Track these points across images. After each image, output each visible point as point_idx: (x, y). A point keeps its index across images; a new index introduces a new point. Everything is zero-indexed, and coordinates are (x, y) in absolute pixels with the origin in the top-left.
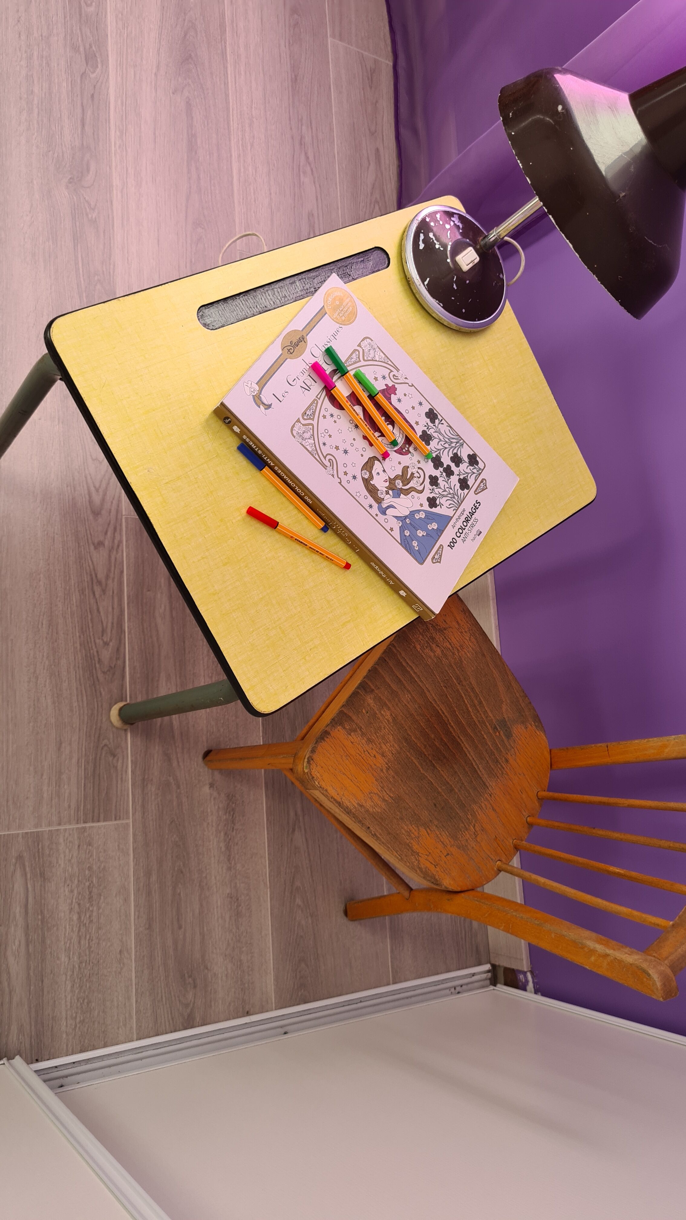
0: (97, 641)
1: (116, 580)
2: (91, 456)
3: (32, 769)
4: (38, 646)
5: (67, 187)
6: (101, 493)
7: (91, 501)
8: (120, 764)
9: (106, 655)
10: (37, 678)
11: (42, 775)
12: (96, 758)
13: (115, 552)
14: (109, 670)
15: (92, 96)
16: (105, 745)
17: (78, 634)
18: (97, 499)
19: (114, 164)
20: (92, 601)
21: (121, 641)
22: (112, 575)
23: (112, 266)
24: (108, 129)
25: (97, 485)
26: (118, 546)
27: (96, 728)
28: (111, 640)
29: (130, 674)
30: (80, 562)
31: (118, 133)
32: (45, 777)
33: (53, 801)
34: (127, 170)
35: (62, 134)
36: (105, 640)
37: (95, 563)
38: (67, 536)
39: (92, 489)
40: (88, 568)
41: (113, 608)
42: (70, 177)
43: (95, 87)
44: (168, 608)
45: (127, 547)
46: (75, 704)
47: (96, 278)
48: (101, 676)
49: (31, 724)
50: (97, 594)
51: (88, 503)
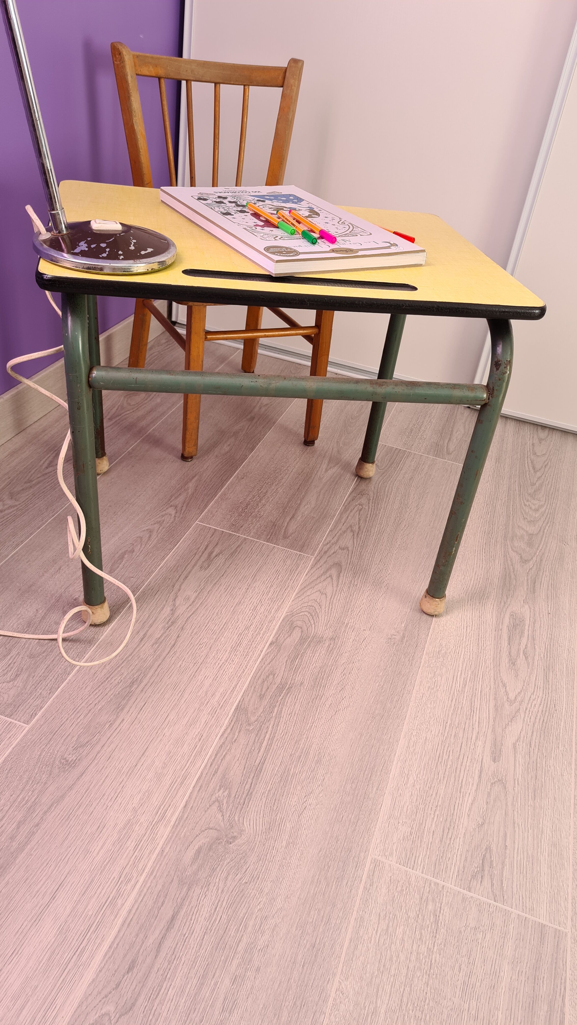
2: (326, 597)
3: (432, 477)
4: (411, 519)
5: (241, 832)
6: (328, 575)
7: (340, 572)
9: (362, 501)
10: (416, 507)
11: (425, 473)
12: (388, 468)
13: (332, 541)
14: (363, 494)
15: (130, 969)
16: (379, 470)
17: (380, 515)
18: (334, 572)
19: (155, 856)
20: (362, 525)
21: (348, 503)
22: (340, 532)
23: (226, 735)
24: (133, 911)
25: (329, 579)
26: (328, 544)
27: (383, 477)
28: (356, 505)
29: (348, 488)
30: (363, 545)
31: (120, 902)
34: (137, 846)
35: (214, 907)
36: (360, 506)
37: (351, 541)
38: (368, 559)
39: (335, 578)
40: (359, 540)
42: (231, 845)
43: (118, 986)
44: (301, 506)
45: (319, 542)
46: (393, 490)
47: (251, 728)
50: (357, 526)
51: (343, 571)
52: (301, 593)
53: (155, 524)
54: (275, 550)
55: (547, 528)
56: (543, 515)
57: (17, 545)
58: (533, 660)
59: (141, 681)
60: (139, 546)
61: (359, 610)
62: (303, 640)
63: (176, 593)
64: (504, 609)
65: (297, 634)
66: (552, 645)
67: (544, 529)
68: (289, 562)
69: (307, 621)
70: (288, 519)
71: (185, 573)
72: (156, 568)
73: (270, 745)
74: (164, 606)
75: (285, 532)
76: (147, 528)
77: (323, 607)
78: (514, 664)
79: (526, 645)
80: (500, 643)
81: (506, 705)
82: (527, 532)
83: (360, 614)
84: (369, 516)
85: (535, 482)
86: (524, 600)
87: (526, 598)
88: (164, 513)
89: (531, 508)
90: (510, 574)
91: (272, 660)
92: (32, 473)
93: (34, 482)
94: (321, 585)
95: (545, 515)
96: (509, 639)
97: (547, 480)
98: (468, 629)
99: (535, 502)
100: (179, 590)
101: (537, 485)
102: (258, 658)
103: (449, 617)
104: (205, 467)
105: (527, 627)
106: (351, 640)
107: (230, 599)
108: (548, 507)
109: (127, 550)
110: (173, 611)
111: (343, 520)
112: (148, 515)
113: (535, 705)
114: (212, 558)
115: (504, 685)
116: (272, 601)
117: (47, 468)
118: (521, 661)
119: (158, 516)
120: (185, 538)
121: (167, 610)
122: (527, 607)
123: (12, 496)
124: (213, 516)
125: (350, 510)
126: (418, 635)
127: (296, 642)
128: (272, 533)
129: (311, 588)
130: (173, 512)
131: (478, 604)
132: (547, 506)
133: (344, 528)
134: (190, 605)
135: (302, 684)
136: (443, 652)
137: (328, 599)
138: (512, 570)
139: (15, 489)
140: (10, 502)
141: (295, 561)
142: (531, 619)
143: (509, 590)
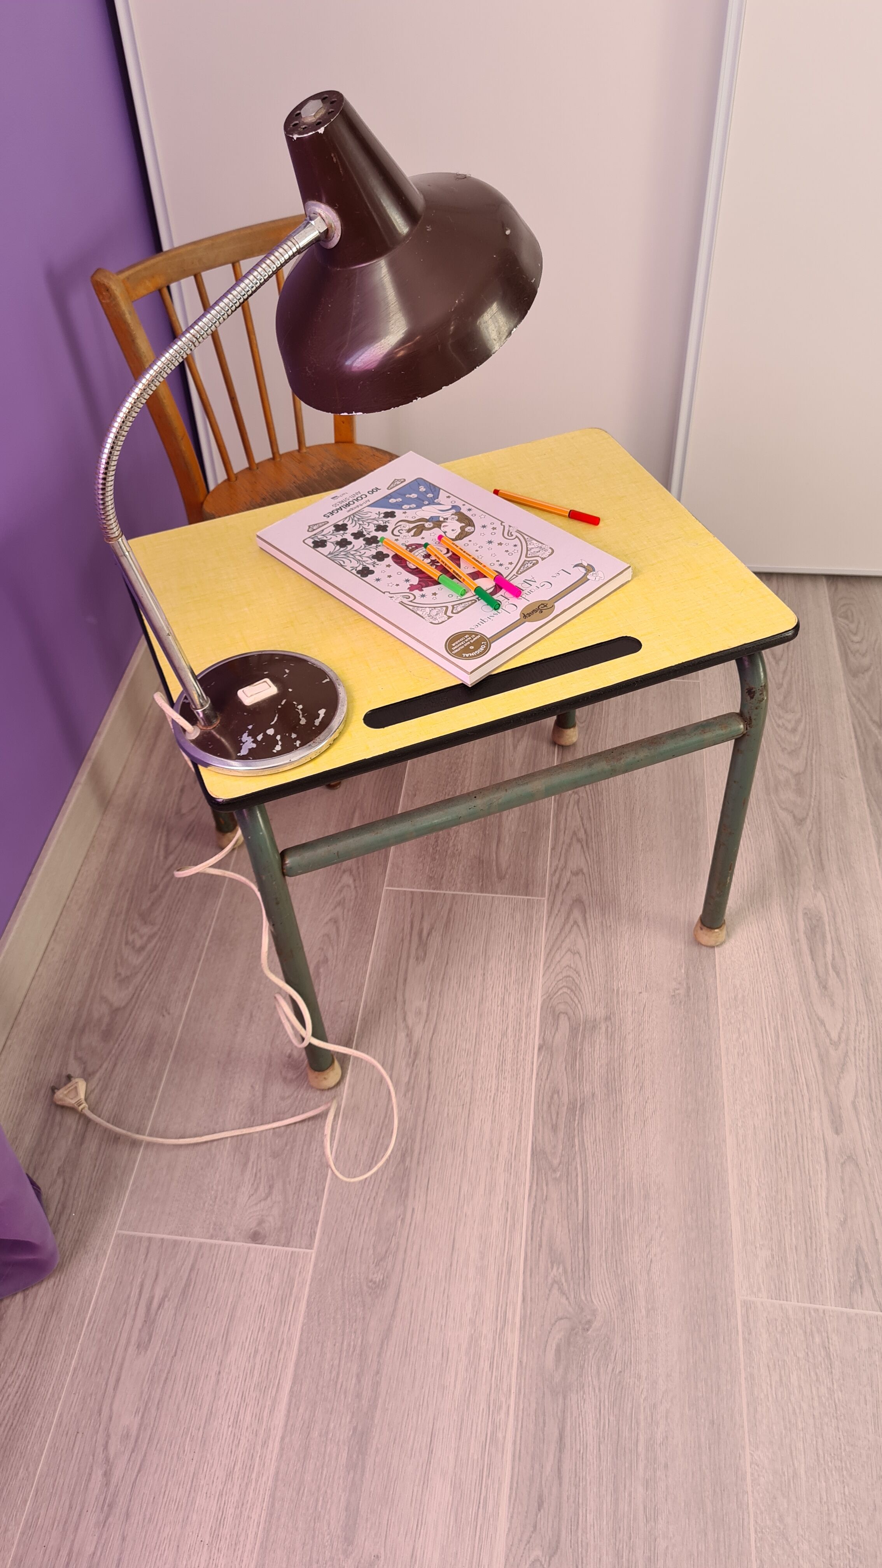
0: (584, 795)
1: (561, 842)
2: (581, 957)
5: (594, 1312)
6: (571, 921)
7: (584, 913)
12: (591, 716)
13: (560, 866)
15: (540, 1506)
17: (605, 801)
18: (577, 914)
19: (514, 1372)
20: (588, 826)
22: (565, 847)
23: (533, 1194)
24: (518, 1442)
25: (575, 927)
26: (555, 871)
27: (589, 735)
30: (600, 857)
31: (500, 1435)
34: (492, 1364)
35: (598, 1410)
37: (583, 857)
38: (612, 881)
39: (581, 924)
40: (591, 853)
41: (566, 819)
42: (589, 1332)
43: (535, 1527)
45: (545, 871)
47: (558, 1174)
50: (582, 831)
51: (588, 910)
52: (549, 960)
53: (336, 907)
54: (496, 902)
55: (814, 756)
56: (804, 736)
57: (186, 996)
58: (846, 974)
59: (412, 1151)
60: (330, 949)
61: (624, 964)
62: (574, 1031)
63: (403, 1008)
64: (795, 908)
65: (564, 1024)
66: (862, 944)
67: (811, 760)
68: (518, 916)
69: (571, 1002)
70: (494, 846)
71: (402, 973)
72: (364, 977)
73: (586, 1191)
74: (396, 1031)
75: (497, 869)
76: (328, 917)
77: (582, 974)
78: (825, 988)
79: (833, 954)
80: (803, 962)
81: (832, 1051)
82: (791, 771)
83: (627, 970)
84: (591, 808)
85: (781, 681)
86: (814, 886)
87: (815, 880)
88: (340, 885)
89: (786, 729)
90: (787, 849)
91: (549, 1072)
92: (151, 872)
93: (161, 887)
94: (568, 940)
95: (807, 735)
96: (811, 951)
97: (795, 671)
98: (760, 951)
99: (789, 716)
100: (404, 1002)
101: (785, 685)
102: (532, 1074)
103: (732, 941)
104: (361, 791)
105: (827, 927)
106: (630, 1013)
107: (469, 997)
108: (808, 720)
109: (319, 961)
110: (409, 1036)
111: (562, 826)
112: (323, 896)
113: (863, 1040)
114: (425, 939)
115: (822, 1023)
116: (518, 984)
117: (166, 858)
118: (833, 981)
119: (335, 893)
120: (381, 919)
121: (402, 1036)
122: (819, 894)
123: (144, 918)
124: (402, 872)
125: (565, 807)
126: (705, 980)
127: (567, 1037)
128: (483, 877)
129: (558, 949)
130: (351, 881)
131: (761, 910)
132: (806, 718)
133: (567, 841)
134: (426, 1022)
135: (593, 1095)
136: (740, 996)
137: (584, 959)
138: (788, 841)
139: (144, 907)
140: (146, 930)
141: (526, 912)
142: (830, 912)
143: (793, 875)
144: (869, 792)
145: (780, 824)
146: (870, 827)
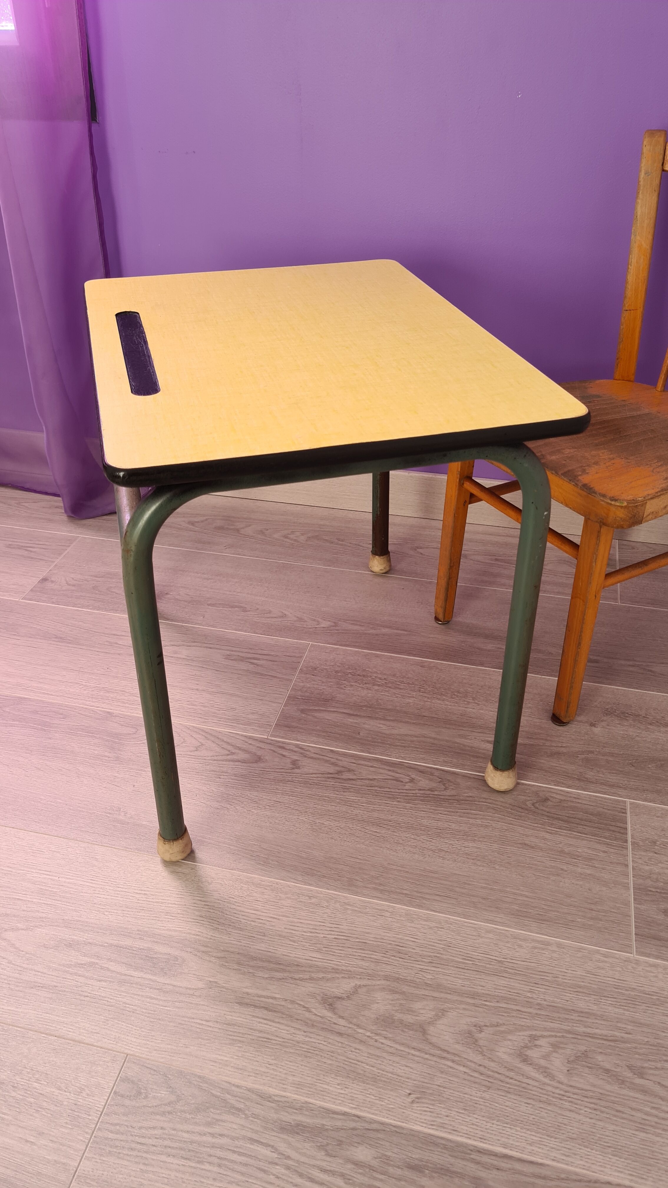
0: (407, 787)
1: (340, 758)
3: (553, 878)
4: (401, 842)
6: (236, 752)
7: (244, 761)
8: (558, 797)
9: (424, 783)
10: (441, 850)
11: (562, 869)
12: (548, 816)
13: (308, 753)
14: (444, 784)
16: (533, 804)
17: (395, 803)
18: (242, 756)
20: (359, 782)
21: (410, 767)
22: (333, 760)
25: (226, 752)
26: (301, 748)
27: (511, 809)
28: (408, 776)
29: (451, 767)
30: (310, 784)
32: (565, 868)
33: (597, 866)
36: (408, 780)
37: (315, 771)
38: (277, 789)
39: (229, 757)
40: (319, 779)
41: (372, 767)
44: (382, 722)
45: (305, 741)
46: (479, 822)
48: (448, 793)
49: (497, 867)
50: (354, 778)
51: (245, 765)
52: (195, 730)
53: (297, 617)
54: (274, 705)
56: (510, 1070)
60: (256, 614)
62: (115, 737)
64: (189, 950)
65: (124, 730)
67: (453, 1061)
68: (253, 717)
70: (347, 713)
71: (217, 647)
72: (221, 628)
75: (315, 710)
76: (287, 613)
87: (223, 987)
88: (320, 620)
94: (213, 745)
95: (513, 1075)
108: (550, 1089)
109: (245, 608)
111: (363, 763)
112: (311, 611)
114: (247, 661)
119: (312, 617)
120: (277, 639)
122: (200, 985)
123: (312, 538)
124: (326, 652)
125: (392, 768)
126: (127, 839)
127: (110, 731)
128: (308, 700)
129: (206, 738)
130: (323, 626)
132: (556, 1088)
133: (340, 762)
138: (297, 976)
140: (302, 538)
141: (257, 722)
142: (171, 987)
143: (239, 964)
144: (375, 1126)
145: (329, 976)
146: (303, 1099)
